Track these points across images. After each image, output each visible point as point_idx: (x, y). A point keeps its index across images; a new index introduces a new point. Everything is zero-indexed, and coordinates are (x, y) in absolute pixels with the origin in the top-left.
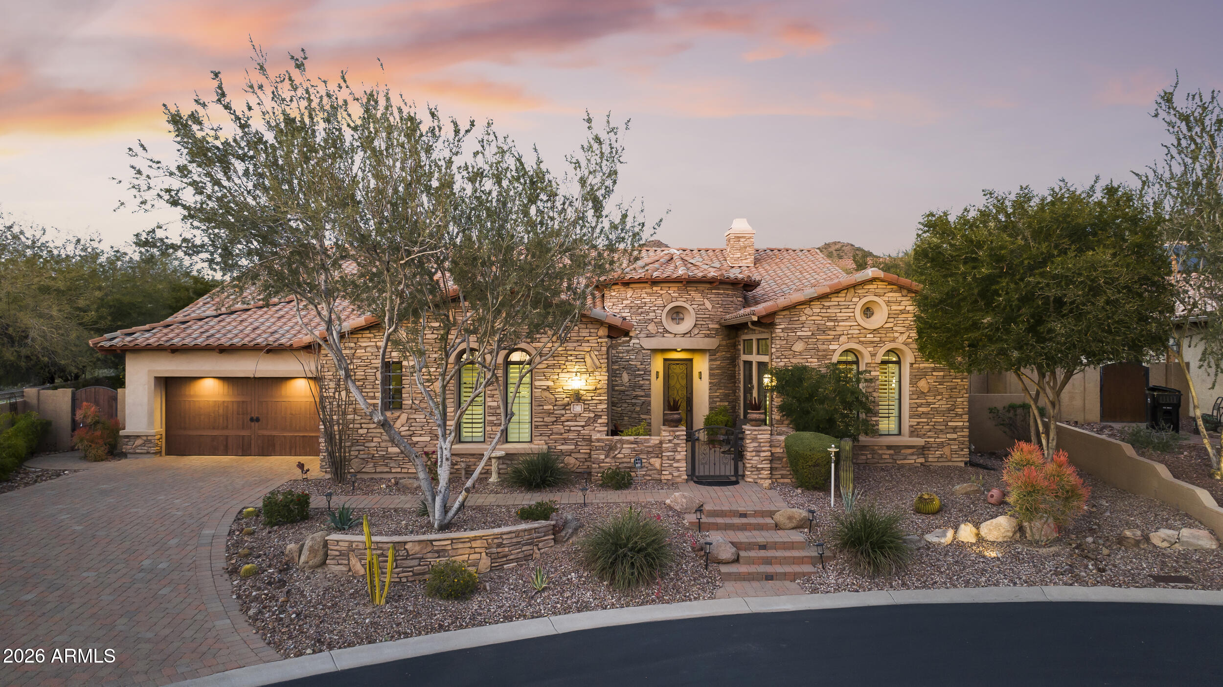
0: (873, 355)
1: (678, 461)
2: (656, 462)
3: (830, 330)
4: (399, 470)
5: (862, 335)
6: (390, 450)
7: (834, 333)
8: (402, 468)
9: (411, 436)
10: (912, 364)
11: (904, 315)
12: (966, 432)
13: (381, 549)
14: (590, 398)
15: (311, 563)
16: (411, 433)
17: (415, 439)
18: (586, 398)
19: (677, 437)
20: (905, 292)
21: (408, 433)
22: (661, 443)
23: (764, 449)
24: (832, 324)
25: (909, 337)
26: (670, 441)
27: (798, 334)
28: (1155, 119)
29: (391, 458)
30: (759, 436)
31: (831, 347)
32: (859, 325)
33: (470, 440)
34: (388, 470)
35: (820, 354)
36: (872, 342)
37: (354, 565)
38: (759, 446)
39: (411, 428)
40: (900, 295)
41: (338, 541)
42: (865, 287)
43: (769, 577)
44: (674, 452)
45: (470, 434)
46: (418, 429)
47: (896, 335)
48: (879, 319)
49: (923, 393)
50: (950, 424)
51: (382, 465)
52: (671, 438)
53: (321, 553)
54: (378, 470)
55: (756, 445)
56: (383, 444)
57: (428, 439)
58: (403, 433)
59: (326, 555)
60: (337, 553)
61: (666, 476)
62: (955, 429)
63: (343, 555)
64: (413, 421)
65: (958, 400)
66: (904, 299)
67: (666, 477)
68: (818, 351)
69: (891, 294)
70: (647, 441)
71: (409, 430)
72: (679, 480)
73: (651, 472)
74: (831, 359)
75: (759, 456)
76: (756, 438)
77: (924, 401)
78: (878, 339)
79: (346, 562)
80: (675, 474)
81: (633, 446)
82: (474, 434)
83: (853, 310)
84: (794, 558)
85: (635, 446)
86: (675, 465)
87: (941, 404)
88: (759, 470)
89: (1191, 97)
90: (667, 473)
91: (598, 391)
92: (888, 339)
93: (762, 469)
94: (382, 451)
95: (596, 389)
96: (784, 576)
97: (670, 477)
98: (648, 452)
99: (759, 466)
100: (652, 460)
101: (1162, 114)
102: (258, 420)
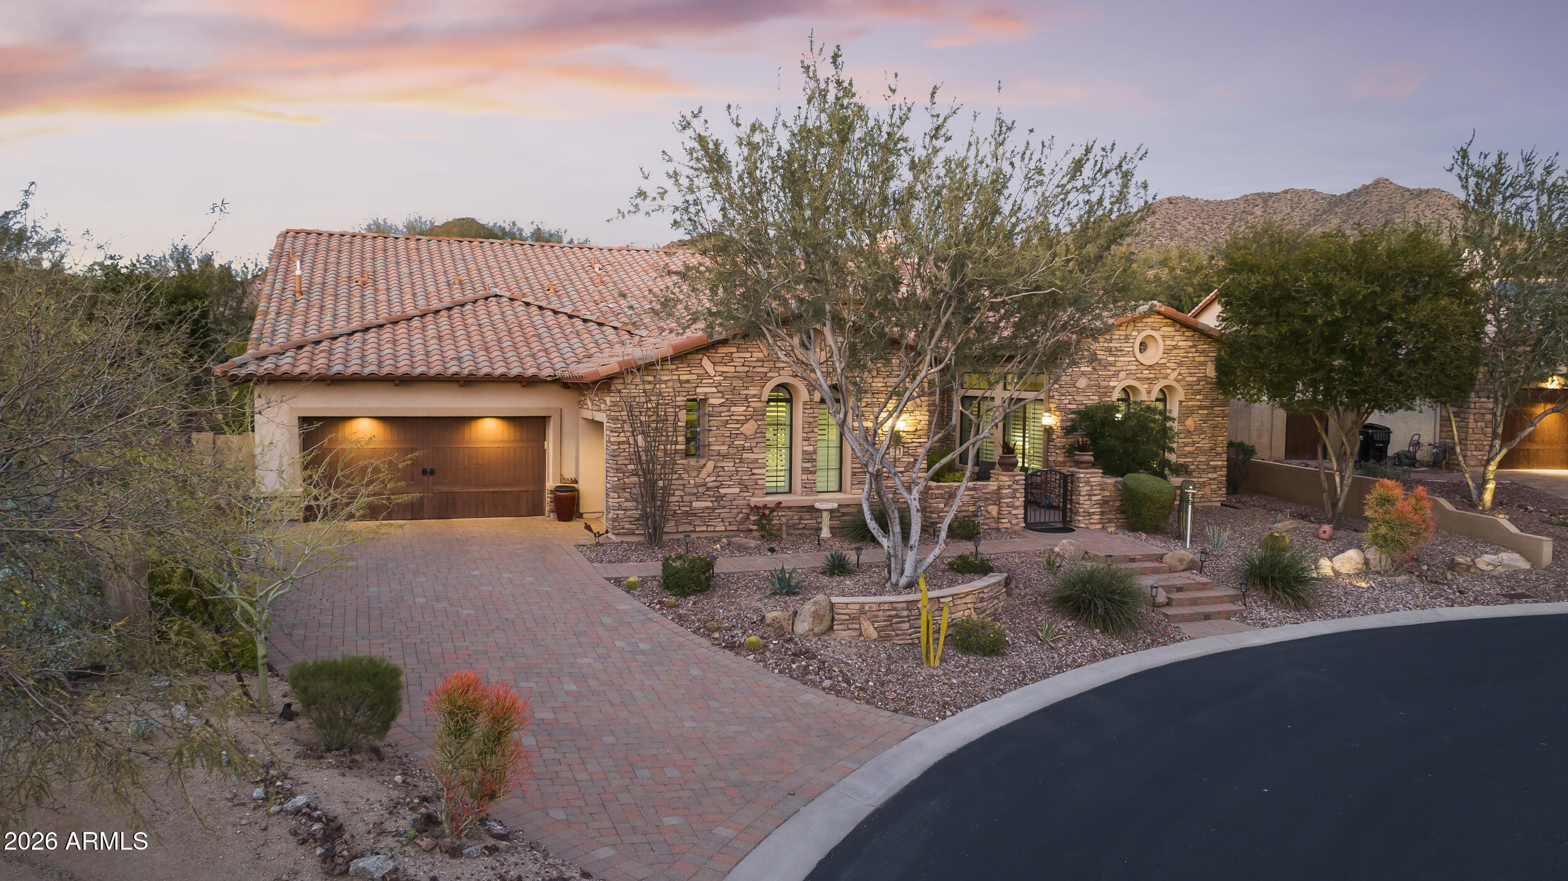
0: (1149, 392)
1: (1016, 508)
2: (993, 510)
3: (1111, 365)
4: (704, 528)
5: (1139, 371)
6: (695, 504)
7: (1114, 369)
8: (708, 526)
9: (718, 487)
10: (1181, 402)
11: (1176, 351)
12: (1224, 472)
13: (895, 609)
14: (910, 441)
15: (816, 630)
16: (719, 484)
17: (722, 491)
18: (906, 441)
19: (1016, 482)
20: (1178, 326)
21: (715, 484)
22: (999, 488)
23: (1095, 492)
24: (1113, 359)
25: (1180, 374)
26: (1010, 487)
27: (1082, 369)
28: (1449, 173)
29: (695, 515)
30: (1092, 479)
31: (1112, 384)
32: (1137, 360)
33: (774, 490)
34: (693, 529)
35: (1101, 390)
36: (1148, 379)
37: (866, 629)
38: (1092, 490)
39: (719, 479)
40: (1173, 329)
41: (847, 604)
42: (1144, 320)
43: (1207, 617)
44: (1013, 498)
45: (775, 484)
46: (726, 479)
47: (1169, 371)
48: (1153, 356)
49: (1189, 432)
50: (1211, 463)
51: (684, 523)
52: (1011, 483)
53: (829, 618)
54: (680, 529)
55: (1089, 488)
56: (686, 498)
57: (737, 490)
58: (710, 485)
59: (833, 619)
60: (847, 617)
61: (1005, 523)
62: (1215, 468)
63: (854, 618)
64: (720, 469)
65: (1220, 438)
66: (1177, 333)
67: (1005, 526)
68: (1099, 387)
69: (1166, 329)
70: (985, 487)
71: (716, 481)
72: (1017, 528)
73: (987, 521)
74: (1110, 397)
75: (1090, 500)
76: (1089, 482)
77: (1190, 440)
78: (1153, 376)
79: (857, 626)
80: (1014, 522)
81: (971, 493)
82: (779, 484)
83: (1131, 345)
84: (1216, 597)
85: (974, 492)
86: (1014, 512)
87: (1205, 444)
88: (1090, 514)
89: (1483, 156)
90: (1006, 521)
91: (918, 433)
92: (1161, 376)
93: (1093, 513)
94: (684, 506)
95: (916, 430)
96: (1219, 615)
97: (1008, 525)
98: (987, 499)
99: (1091, 510)
100: (990, 508)
101: (1457, 169)
102: (432, 472)
